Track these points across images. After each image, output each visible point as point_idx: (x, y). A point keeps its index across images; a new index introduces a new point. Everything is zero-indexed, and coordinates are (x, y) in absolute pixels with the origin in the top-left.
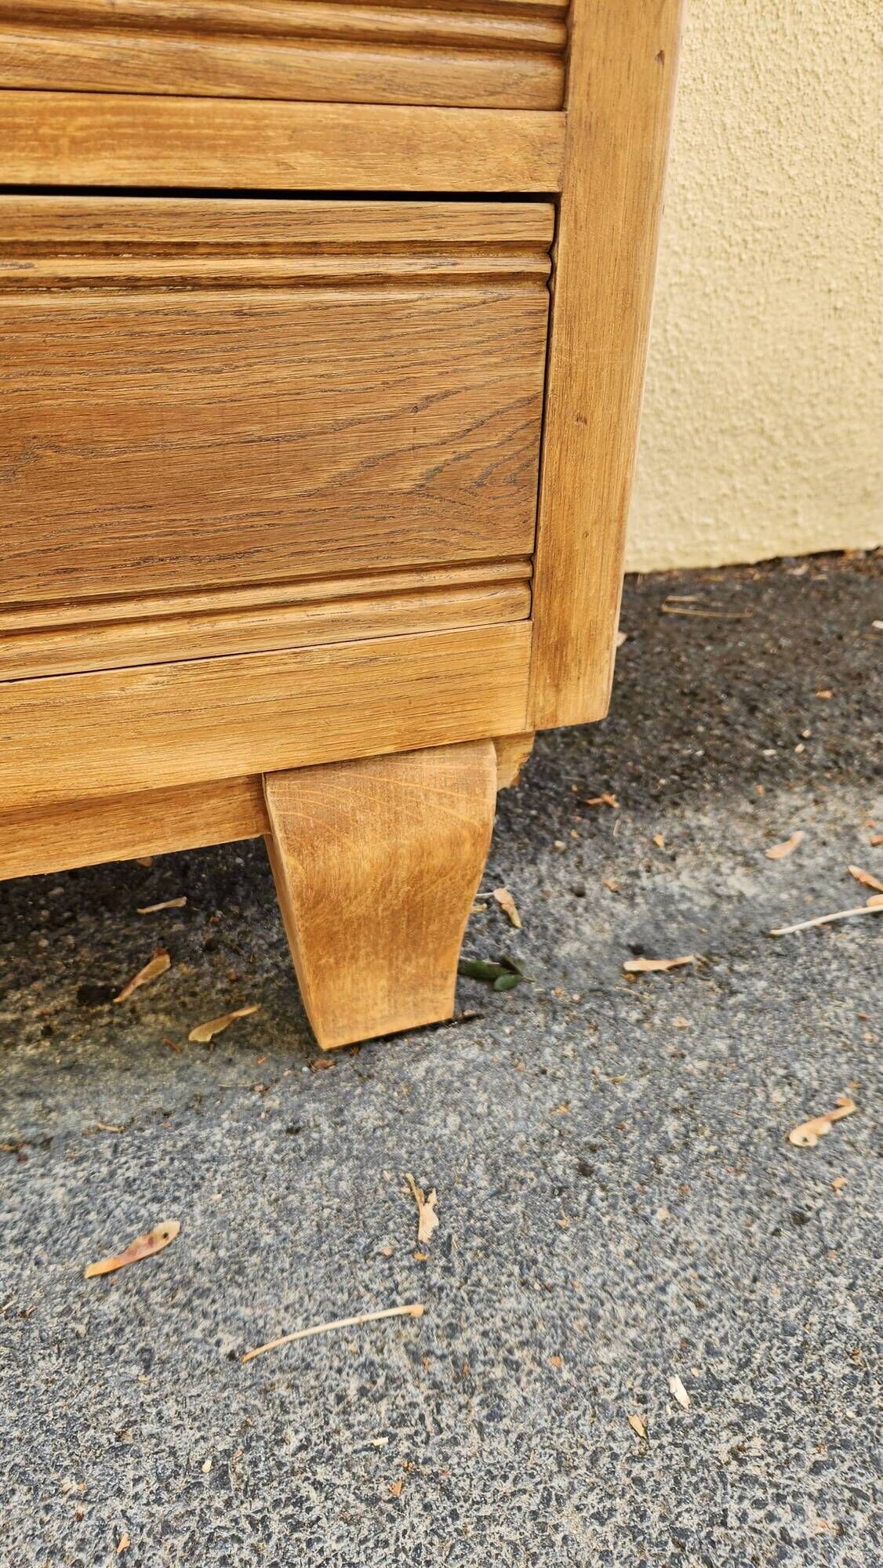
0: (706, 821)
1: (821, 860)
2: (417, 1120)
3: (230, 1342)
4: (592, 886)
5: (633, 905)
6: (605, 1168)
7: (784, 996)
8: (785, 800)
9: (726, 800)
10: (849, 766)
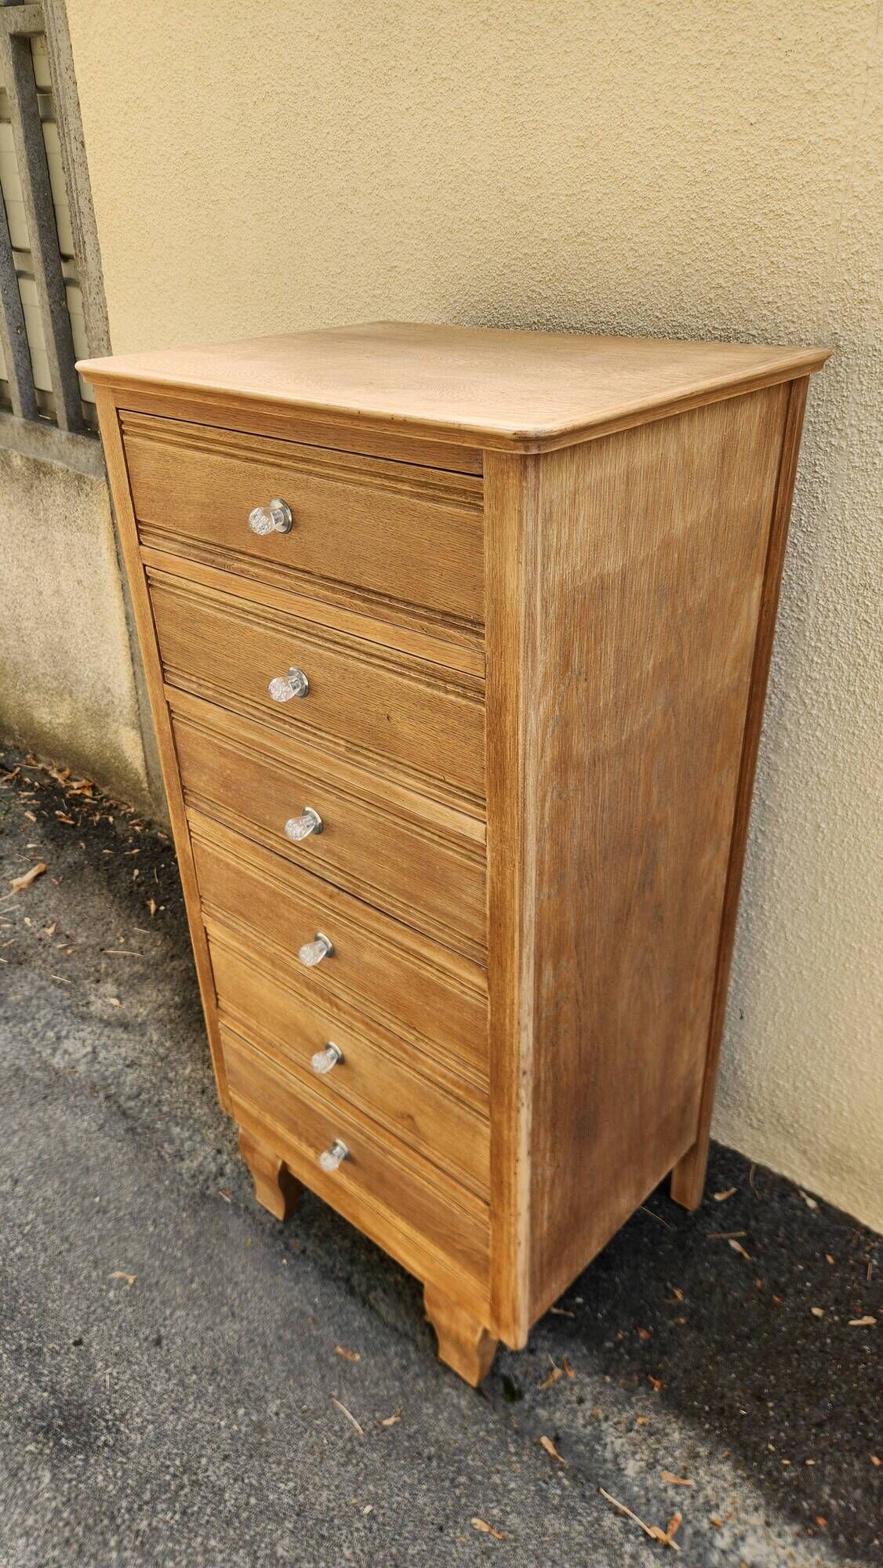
1: (678, 1499)
2: (427, 1400)
3: (335, 1393)
4: (588, 1405)
5: (585, 1426)
6: (434, 1464)
7: (556, 1502)
8: (726, 1468)
9: (702, 1440)
10: (786, 1494)
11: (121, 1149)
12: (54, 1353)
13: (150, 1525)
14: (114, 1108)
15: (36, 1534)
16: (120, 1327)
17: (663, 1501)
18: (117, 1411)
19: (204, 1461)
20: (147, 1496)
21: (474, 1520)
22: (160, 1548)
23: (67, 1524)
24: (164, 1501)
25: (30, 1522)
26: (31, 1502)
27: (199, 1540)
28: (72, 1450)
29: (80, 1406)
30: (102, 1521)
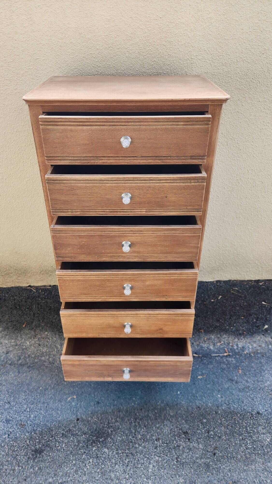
0: (213, 337)
1: (223, 346)
4: (195, 343)
5: (198, 347)
7: (207, 363)
8: (224, 336)
9: (217, 334)
10: (237, 332)
11: (32, 373)
12: (75, 427)
13: (141, 435)
14: (17, 366)
15: (118, 462)
16: (85, 408)
17: (221, 349)
18: (106, 423)
19: (138, 414)
20: (134, 431)
21: (199, 377)
22: (148, 437)
23: (123, 453)
24: (138, 428)
25: (114, 461)
26: (109, 458)
27: (154, 428)
28: (105, 439)
29: (96, 430)
30: (130, 445)
